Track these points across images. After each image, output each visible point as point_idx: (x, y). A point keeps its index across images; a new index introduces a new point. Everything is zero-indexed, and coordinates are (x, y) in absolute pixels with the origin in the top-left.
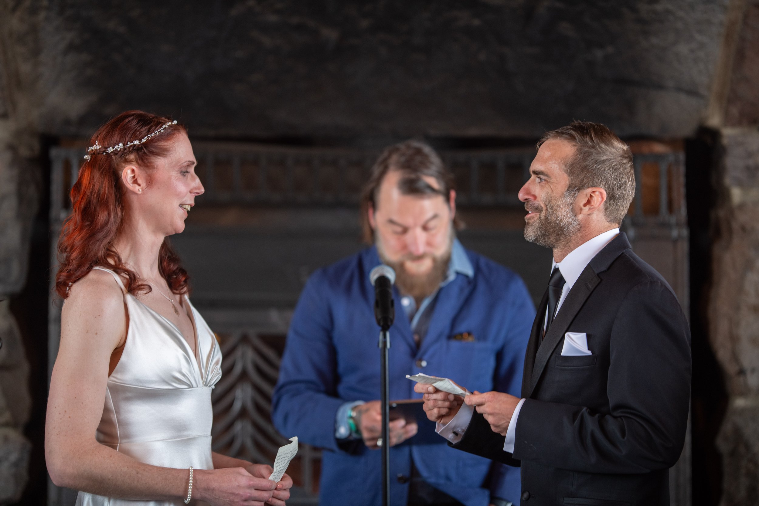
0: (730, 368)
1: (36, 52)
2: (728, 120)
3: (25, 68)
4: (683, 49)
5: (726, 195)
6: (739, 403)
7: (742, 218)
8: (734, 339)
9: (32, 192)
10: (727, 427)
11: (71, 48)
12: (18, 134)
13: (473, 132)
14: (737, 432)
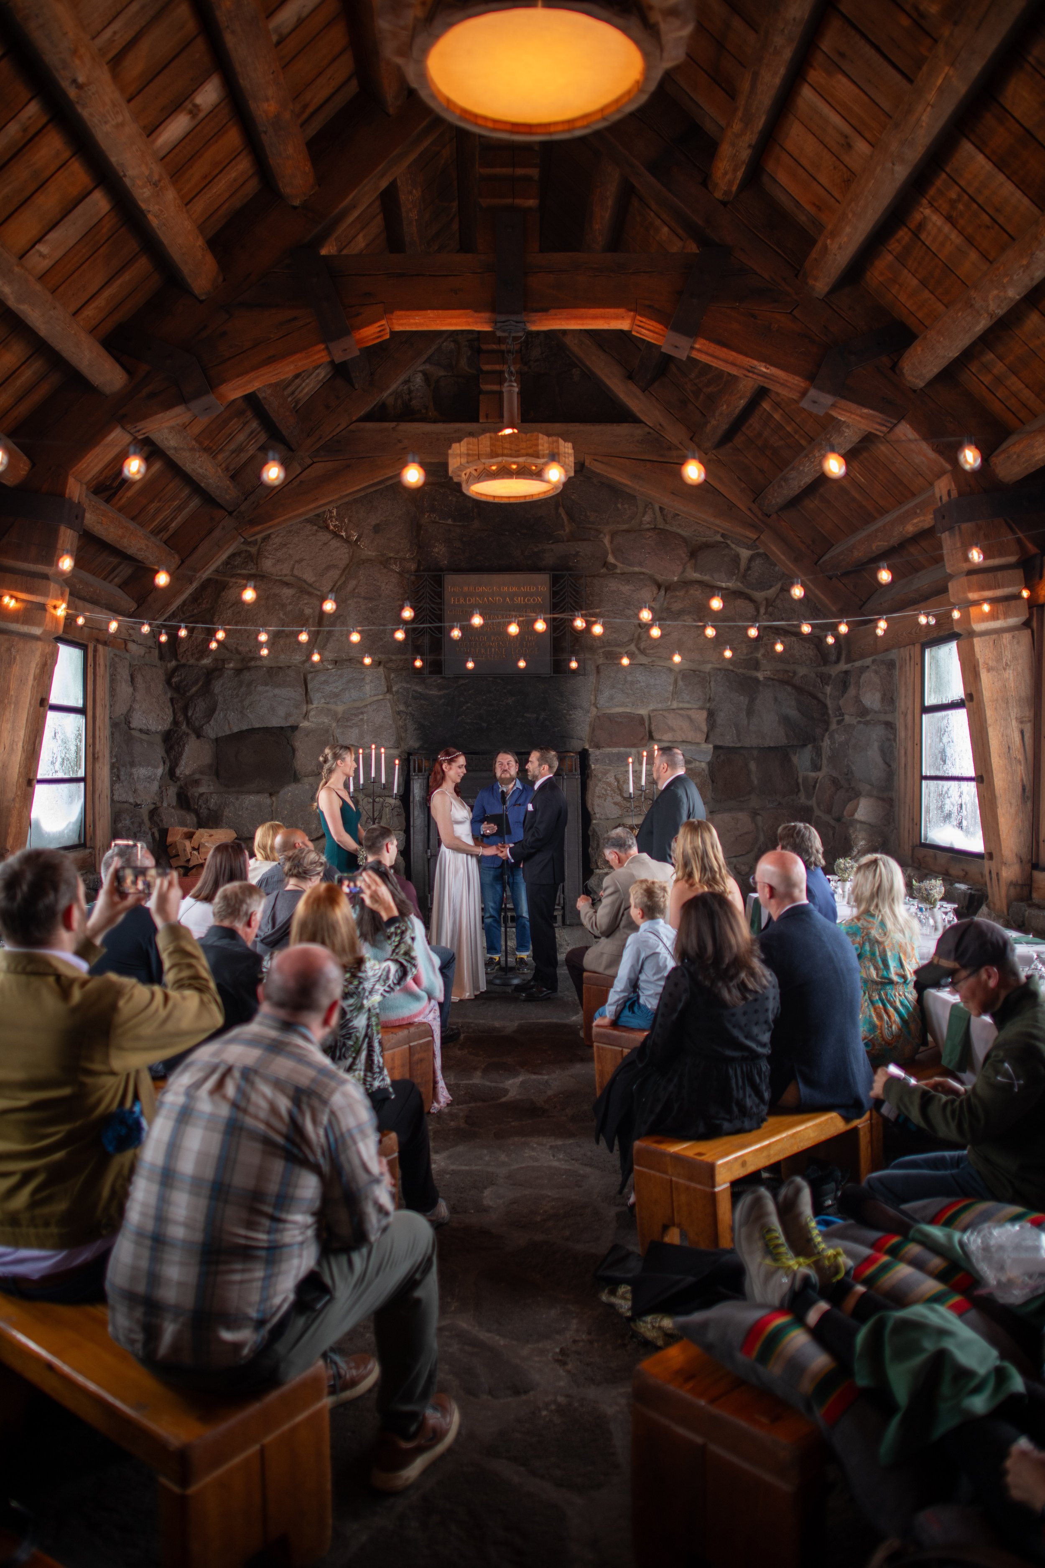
0: (592, 813)
1: (406, 731)
2: (590, 747)
3: (403, 735)
4: (578, 728)
5: (590, 767)
6: (594, 822)
7: (595, 773)
8: (593, 805)
9: (405, 768)
10: (591, 828)
11: (415, 729)
12: (402, 752)
13: (523, 750)
14: (594, 830)
